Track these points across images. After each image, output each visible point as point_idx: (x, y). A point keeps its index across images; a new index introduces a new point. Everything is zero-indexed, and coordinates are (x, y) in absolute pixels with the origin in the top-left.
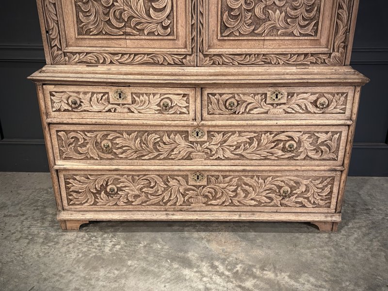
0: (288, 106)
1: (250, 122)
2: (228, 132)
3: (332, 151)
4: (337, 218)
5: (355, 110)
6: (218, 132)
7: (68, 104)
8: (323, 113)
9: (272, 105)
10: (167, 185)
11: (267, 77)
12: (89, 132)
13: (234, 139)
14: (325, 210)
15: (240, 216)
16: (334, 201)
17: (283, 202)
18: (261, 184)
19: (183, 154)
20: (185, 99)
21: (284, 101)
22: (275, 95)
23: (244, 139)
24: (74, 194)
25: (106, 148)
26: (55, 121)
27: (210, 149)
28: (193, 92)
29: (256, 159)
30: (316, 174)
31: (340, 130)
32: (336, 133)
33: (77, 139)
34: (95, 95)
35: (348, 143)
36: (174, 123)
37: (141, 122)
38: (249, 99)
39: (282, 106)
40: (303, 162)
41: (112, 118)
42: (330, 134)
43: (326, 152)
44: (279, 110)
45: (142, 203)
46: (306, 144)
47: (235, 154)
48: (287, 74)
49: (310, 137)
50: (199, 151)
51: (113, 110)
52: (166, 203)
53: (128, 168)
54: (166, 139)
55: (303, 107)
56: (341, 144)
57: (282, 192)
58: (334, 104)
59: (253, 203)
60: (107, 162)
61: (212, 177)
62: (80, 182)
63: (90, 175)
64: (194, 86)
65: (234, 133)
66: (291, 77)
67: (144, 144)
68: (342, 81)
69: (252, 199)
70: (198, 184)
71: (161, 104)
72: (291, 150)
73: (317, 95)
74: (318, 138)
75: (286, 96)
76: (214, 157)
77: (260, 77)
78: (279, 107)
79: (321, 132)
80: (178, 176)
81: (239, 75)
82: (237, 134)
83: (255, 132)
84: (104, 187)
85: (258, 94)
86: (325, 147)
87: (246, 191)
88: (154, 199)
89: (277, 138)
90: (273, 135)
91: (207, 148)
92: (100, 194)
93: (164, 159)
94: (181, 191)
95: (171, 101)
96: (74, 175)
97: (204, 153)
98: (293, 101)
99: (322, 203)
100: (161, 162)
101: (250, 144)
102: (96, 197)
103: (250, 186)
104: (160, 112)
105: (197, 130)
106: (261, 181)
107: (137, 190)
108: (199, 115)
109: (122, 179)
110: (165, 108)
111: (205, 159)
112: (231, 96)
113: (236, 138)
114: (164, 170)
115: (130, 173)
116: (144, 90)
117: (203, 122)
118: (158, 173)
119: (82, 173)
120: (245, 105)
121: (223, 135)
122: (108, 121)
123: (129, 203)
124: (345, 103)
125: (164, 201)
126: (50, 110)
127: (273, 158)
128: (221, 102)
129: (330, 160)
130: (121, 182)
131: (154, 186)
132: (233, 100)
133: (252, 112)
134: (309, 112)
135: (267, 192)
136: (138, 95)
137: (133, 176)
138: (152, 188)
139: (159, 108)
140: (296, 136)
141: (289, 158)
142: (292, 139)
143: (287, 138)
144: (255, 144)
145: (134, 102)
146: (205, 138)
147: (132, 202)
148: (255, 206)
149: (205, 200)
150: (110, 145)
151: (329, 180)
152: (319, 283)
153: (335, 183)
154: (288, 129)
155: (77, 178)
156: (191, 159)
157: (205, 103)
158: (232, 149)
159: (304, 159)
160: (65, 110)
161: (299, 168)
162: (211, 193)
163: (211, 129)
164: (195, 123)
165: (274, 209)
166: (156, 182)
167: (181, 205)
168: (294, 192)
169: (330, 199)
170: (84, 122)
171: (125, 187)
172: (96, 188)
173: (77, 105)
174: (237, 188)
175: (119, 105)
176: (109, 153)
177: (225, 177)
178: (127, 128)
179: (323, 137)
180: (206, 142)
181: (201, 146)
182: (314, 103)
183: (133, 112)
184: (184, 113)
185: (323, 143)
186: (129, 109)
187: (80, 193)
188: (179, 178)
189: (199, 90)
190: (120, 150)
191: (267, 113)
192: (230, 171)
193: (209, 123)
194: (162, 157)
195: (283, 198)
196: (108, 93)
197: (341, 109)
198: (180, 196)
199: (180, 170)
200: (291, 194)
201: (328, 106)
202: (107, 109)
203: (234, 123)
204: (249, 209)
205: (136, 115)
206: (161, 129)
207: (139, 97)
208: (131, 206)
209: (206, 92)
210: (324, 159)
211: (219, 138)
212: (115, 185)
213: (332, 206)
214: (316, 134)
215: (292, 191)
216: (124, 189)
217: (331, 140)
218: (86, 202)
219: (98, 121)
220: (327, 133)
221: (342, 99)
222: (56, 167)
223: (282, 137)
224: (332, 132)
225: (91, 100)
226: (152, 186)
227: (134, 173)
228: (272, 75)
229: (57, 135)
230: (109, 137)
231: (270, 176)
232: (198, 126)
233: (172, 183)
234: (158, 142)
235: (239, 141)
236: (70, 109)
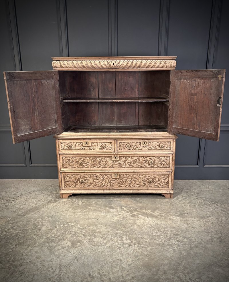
0: (149, 147)
1: (135, 153)
2: (127, 157)
3: (167, 164)
4: (172, 192)
5: (174, 148)
6: (124, 157)
7: (67, 147)
8: (162, 149)
9: (143, 146)
10: (104, 178)
11: (141, 136)
12: (74, 157)
13: (129, 160)
14: (167, 189)
15: (133, 191)
16: (170, 185)
17: (150, 185)
18: (141, 178)
19: (110, 165)
20: (111, 144)
21: (147, 145)
22: (144, 143)
23: (133, 159)
24: (67, 183)
25: (81, 163)
26: (62, 153)
27: (121, 164)
28: (114, 142)
29: (138, 168)
30: (162, 173)
31: (169, 156)
32: (168, 157)
33: (70, 160)
34: (77, 143)
35: (173, 161)
36: (106, 153)
37: (94, 153)
38: (135, 144)
39: (147, 147)
40: (157, 168)
41: (83, 152)
42: (166, 157)
43: (165, 164)
44: (146, 148)
45: (94, 186)
46: (157, 162)
47: (130, 166)
48: (148, 135)
49: (158, 159)
50: (116, 165)
51: (84, 149)
52: (103, 186)
53: (89, 171)
54: (103, 160)
55: (155, 147)
56: (170, 161)
57: (149, 181)
58: (166, 146)
59: (138, 186)
60: (81, 169)
61: (122, 175)
62: (69, 177)
63: (74, 175)
64: (114, 139)
65: (129, 157)
66: (150, 136)
67: (95, 162)
68: (168, 137)
69: (137, 184)
70: (116, 178)
71: (102, 146)
72: (152, 164)
73: (160, 143)
74: (161, 159)
75: (148, 143)
76: (122, 167)
77: (138, 136)
78: (146, 147)
79: (162, 157)
80: (108, 175)
81: (130, 135)
82: (131, 158)
83: (137, 157)
84: (79, 180)
85: (138, 142)
86: (164, 163)
87: (135, 181)
88: (99, 185)
89: (146, 159)
90: (144, 158)
91: (119, 163)
92: (77, 182)
93: (103, 168)
94: (109, 181)
95: (106, 145)
96: (67, 174)
97: (118, 165)
98: (151, 145)
99: (165, 185)
100: (101, 169)
101: (136, 161)
102: (76, 184)
103: (137, 179)
104: (101, 149)
105: (115, 156)
106: (141, 176)
107: (92, 181)
108: (116, 150)
109: (86, 176)
110: (103, 148)
111: (119, 168)
112: (128, 143)
113: (130, 159)
114: (103, 172)
115: (89, 174)
116: (95, 141)
117: (117, 153)
118: (100, 173)
119: (71, 174)
120: (133, 146)
121: (126, 158)
122: (82, 153)
123: (89, 186)
124: (170, 145)
125: (103, 185)
126: (60, 149)
127: (145, 167)
128: (124, 145)
129: (166, 168)
130: (86, 177)
131: (99, 179)
132: (128, 145)
133: (136, 149)
134: (157, 149)
135: (143, 181)
136: (93, 143)
137: (90, 175)
138: (98, 180)
139: (101, 148)
140: (153, 158)
141: (151, 167)
142: (152, 159)
143: (150, 159)
144: (138, 161)
145: (92, 145)
146: (119, 159)
147: (90, 186)
148: (139, 187)
149: (119, 185)
150: (82, 163)
151: (167, 176)
152: (162, 213)
153: (170, 177)
154: (150, 155)
155: (69, 176)
156: (113, 168)
157: (118, 146)
158: (129, 163)
159: (157, 167)
160: (66, 149)
161: (155, 171)
162: (121, 182)
163: (121, 156)
164: (115, 153)
165: (146, 188)
166: (99, 177)
167: (109, 187)
168: (154, 181)
169: (168, 184)
170: (73, 154)
171: (87, 179)
172: (76, 180)
173: (71, 147)
174: (131, 180)
175: (86, 147)
176: (81, 166)
177: (126, 175)
178: (89, 156)
179: (163, 159)
180: (119, 161)
181: (117, 162)
182: (159, 146)
183: (91, 149)
184: (110, 150)
185: (163, 161)
186: (90, 148)
187: (69, 182)
188: (109, 176)
189: (116, 141)
190: (86, 164)
191: (141, 149)
192: (128, 172)
193: (120, 153)
194: (102, 167)
195: (150, 184)
196: (82, 142)
197: (169, 148)
198: (109, 183)
199: (109, 172)
200: (153, 182)
201: (164, 147)
202: (82, 148)
203: (129, 153)
204: (136, 188)
205: (92, 150)
206: (102, 156)
207: (94, 144)
208: (89, 188)
209: (118, 142)
210: (164, 167)
211: (124, 159)
212: (83, 179)
213: (169, 187)
214: (161, 158)
215: (153, 181)
216: (87, 180)
217: (166, 160)
218: (72, 186)
219: (78, 153)
220: (164, 157)
221: (169, 144)
222: (61, 171)
223: (148, 159)
224: (167, 157)
225: (76, 145)
226: (98, 179)
227: (91, 174)
228: (142, 135)
229: (62, 158)
230: (82, 159)
231: (144, 174)
232: (116, 155)
233: (106, 177)
234: (100, 161)
235: (132, 160)
236: (68, 148)
